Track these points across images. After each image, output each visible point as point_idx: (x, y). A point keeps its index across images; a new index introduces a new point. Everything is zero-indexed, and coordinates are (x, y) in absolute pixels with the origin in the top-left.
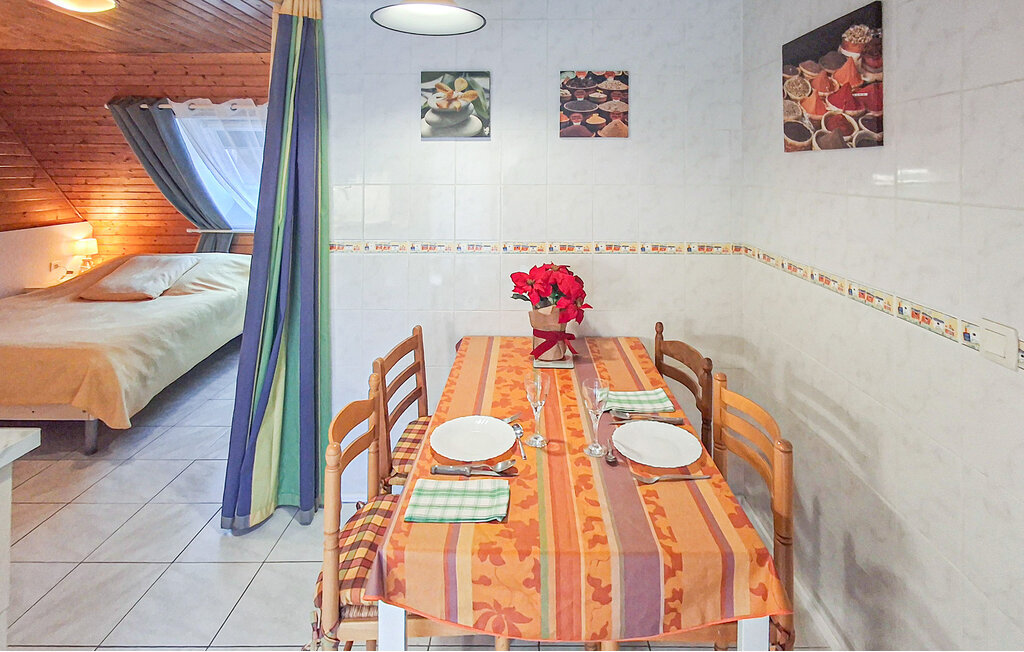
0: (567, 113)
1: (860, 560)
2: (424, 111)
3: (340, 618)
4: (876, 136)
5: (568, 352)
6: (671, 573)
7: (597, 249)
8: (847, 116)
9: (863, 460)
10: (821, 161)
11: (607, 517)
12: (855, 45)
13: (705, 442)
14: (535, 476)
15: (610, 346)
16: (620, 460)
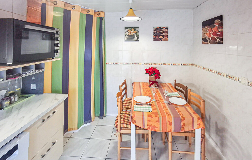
0: (155, 36)
1: (219, 126)
2: (125, 35)
3: (121, 129)
4: (222, 42)
5: (156, 85)
6: (183, 121)
7: (161, 64)
8: (216, 38)
9: (219, 106)
10: (210, 46)
11: (170, 112)
12: (217, 23)
13: (186, 100)
14: (155, 105)
15: (165, 84)
16: (171, 104)
